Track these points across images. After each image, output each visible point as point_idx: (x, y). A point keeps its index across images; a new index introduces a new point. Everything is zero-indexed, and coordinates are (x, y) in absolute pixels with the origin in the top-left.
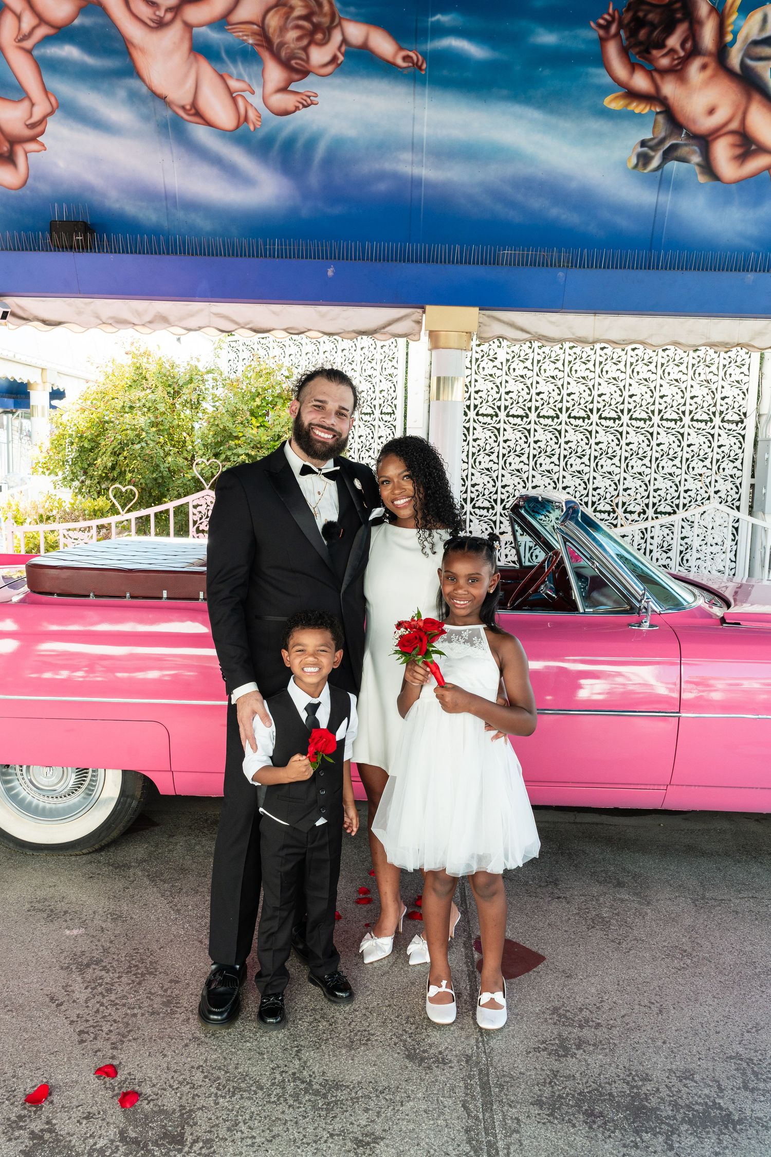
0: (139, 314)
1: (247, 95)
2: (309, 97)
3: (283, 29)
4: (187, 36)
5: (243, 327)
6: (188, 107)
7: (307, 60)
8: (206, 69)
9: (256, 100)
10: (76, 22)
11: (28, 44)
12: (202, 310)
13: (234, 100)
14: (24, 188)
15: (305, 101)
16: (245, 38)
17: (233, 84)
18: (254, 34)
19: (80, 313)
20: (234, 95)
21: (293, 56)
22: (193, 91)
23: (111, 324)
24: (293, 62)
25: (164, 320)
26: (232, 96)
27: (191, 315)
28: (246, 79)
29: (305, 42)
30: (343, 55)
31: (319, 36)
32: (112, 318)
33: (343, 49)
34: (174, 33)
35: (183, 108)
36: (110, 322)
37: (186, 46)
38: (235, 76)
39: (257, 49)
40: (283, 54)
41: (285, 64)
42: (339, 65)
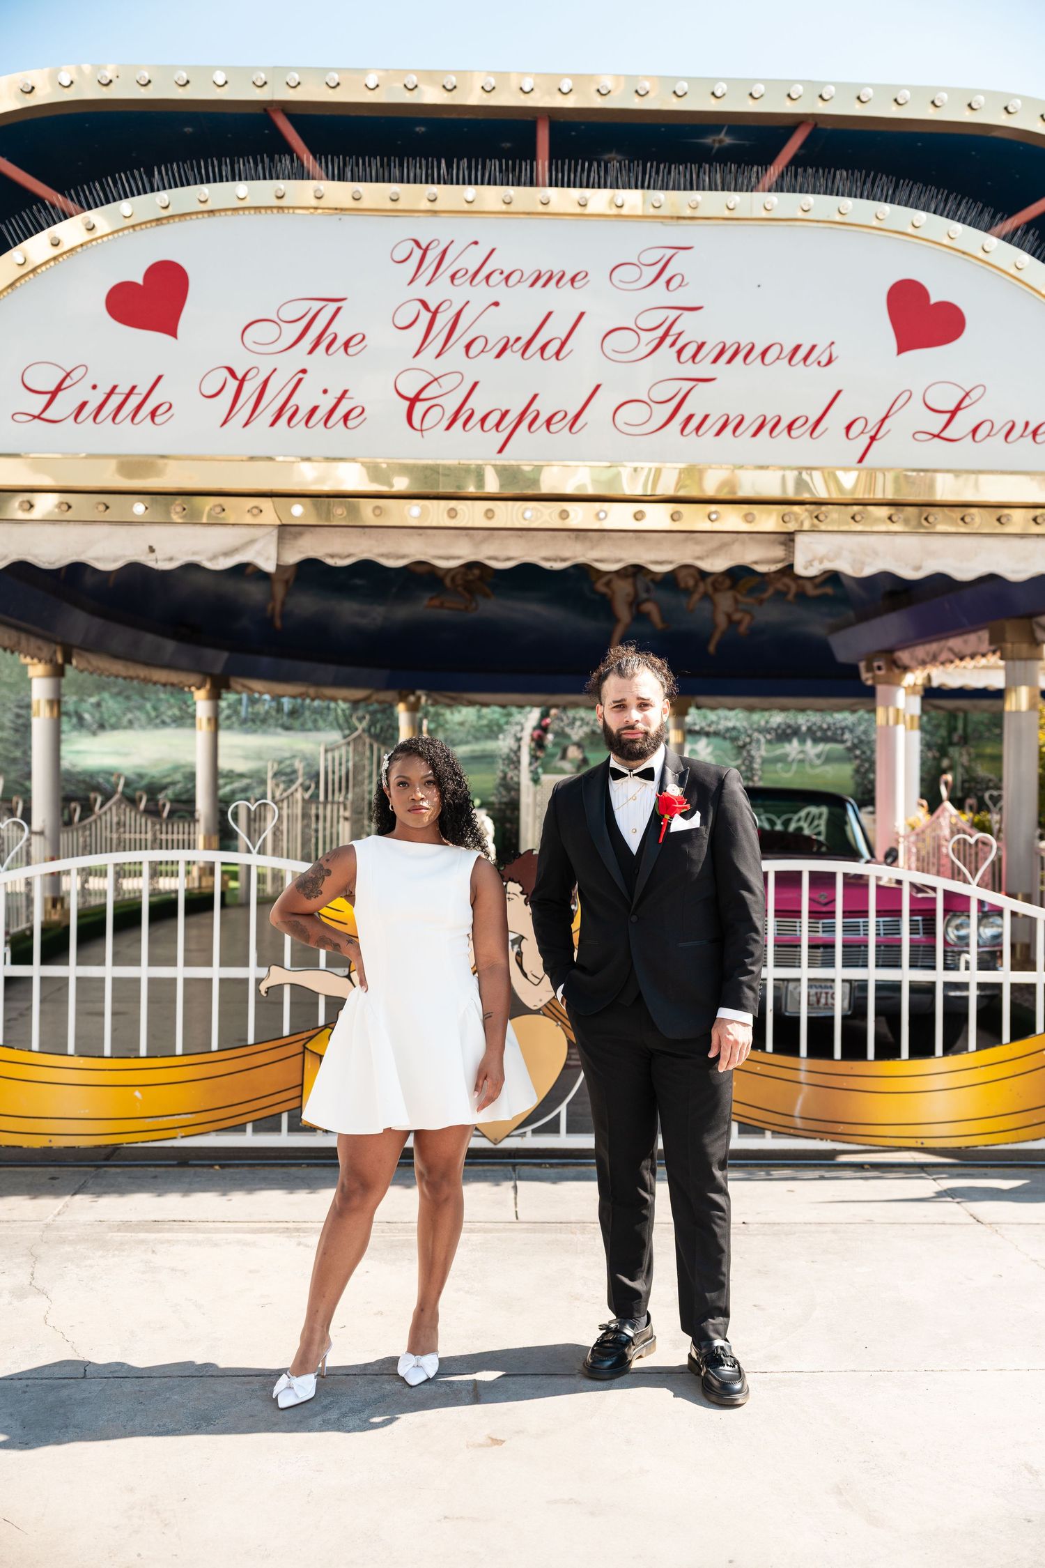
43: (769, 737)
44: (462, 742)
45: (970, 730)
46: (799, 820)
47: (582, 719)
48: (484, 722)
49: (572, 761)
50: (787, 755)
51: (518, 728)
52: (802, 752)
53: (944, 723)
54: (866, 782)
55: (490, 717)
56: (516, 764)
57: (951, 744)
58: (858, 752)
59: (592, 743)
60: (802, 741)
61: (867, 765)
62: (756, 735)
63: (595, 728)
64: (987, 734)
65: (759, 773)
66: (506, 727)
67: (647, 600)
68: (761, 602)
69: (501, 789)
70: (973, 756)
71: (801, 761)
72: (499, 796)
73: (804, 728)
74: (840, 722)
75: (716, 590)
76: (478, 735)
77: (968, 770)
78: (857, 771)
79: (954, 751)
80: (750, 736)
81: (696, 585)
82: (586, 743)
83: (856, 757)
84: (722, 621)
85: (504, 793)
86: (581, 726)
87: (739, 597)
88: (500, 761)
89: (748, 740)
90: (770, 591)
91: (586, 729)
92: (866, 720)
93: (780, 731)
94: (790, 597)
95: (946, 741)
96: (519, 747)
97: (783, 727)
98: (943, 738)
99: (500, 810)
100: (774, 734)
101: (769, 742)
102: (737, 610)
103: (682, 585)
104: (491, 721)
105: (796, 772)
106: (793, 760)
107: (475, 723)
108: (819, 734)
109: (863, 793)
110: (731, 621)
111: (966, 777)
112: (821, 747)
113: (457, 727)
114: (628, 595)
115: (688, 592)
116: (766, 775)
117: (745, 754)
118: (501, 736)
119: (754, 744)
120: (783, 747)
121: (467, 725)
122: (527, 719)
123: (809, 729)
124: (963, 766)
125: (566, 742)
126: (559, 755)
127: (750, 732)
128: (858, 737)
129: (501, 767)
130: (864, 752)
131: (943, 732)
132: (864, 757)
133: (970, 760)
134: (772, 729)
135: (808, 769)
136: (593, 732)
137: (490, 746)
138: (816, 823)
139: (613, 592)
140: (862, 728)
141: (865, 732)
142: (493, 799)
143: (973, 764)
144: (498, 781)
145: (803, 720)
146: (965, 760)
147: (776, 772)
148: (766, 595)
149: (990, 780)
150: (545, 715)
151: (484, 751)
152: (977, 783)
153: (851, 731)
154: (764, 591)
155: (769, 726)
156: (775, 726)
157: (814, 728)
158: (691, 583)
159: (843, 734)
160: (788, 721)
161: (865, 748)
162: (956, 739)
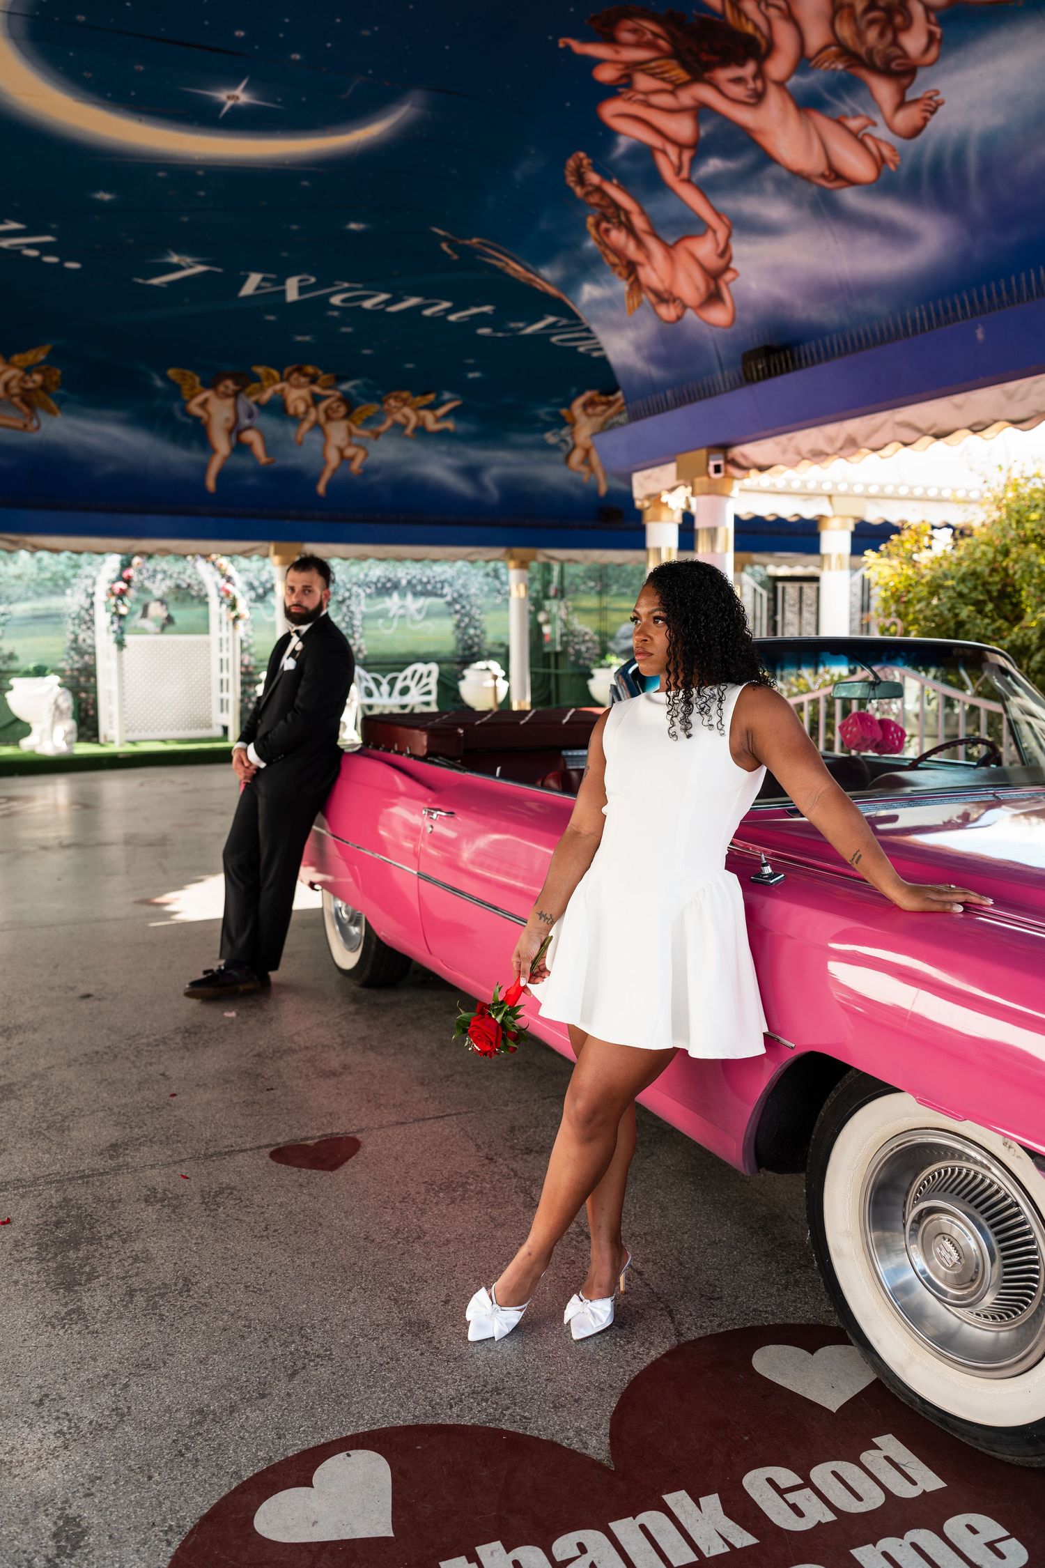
0: (831, 440)
1: (870, 129)
2: (930, 98)
3: (860, 34)
4: (786, 95)
5: (925, 435)
6: (827, 173)
7: (905, 55)
8: (820, 120)
9: (882, 132)
10: (702, 133)
11: (685, 173)
12: (885, 422)
13: (862, 142)
14: (735, 324)
15: (930, 105)
16: (833, 66)
17: (853, 124)
18: (838, 56)
20: (860, 136)
21: (888, 60)
22: (822, 152)
23: (809, 459)
24: (893, 65)
25: (852, 444)
26: (858, 138)
27: (875, 431)
28: (861, 111)
29: (889, 36)
30: (937, 25)
31: (898, 20)
32: (810, 451)
33: (933, 18)
34: (774, 98)
35: (823, 176)
36: (808, 456)
37: (791, 107)
38: (850, 114)
39: (852, 71)
40: (878, 62)
41: (886, 72)
42: (940, 41)
43: (368, 591)
44: (19, 600)
45: (566, 583)
46: (405, 679)
47: (164, 572)
48: (48, 575)
49: (154, 620)
50: (387, 611)
51: (89, 582)
52: (403, 607)
53: (539, 576)
54: (466, 637)
55: (54, 569)
56: (89, 624)
57: (547, 597)
58: (458, 607)
59: (176, 599)
60: (403, 595)
61: (466, 620)
62: (355, 589)
63: (179, 582)
64: (582, 587)
65: (360, 630)
66: (73, 581)
67: (249, 428)
68: (377, 435)
69: (72, 653)
70: (571, 609)
71: (402, 617)
72: (70, 661)
73: (404, 582)
74: (439, 575)
75: (329, 418)
76: (40, 590)
77: (566, 623)
78: (458, 626)
79: (547, 604)
80: (349, 590)
81: (307, 412)
82: (170, 599)
83: (456, 612)
84: (333, 457)
85: (76, 658)
86: (163, 579)
87: (354, 429)
88: (70, 621)
89: (347, 594)
90: (389, 423)
91: (170, 583)
92: (465, 574)
93: (379, 585)
94: (409, 431)
95: (541, 595)
96: (92, 604)
97: (383, 580)
98: (538, 592)
99: (72, 677)
100: (373, 587)
101: (369, 596)
102: (350, 444)
103: (291, 410)
104: (55, 573)
105: (397, 629)
106: (394, 616)
107: (35, 576)
108: (419, 588)
109: (464, 649)
110: (343, 458)
111: (564, 631)
112: (423, 602)
113: (13, 581)
114: (227, 420)
115: (297, 420)
116: (368, 632)
117: (344, 609)
118: (68, 592)
119: (353, 598)
120: (384, 602)
121: (25, 578)
122: (99, 571)
123: (409, 582)
124: (561, 619)
125: (146, 598)
126: (140, 613)
127: (349, 586)
128: (458, 592)
129: (71, 628)
130: (463, 607)
131: (537, 585)
132: (463, 611)
133: (568, 614)
134: (371, 582)
135: (409, 625)
136: (178, 587)
137: (55, 603)
138: (424, 681)
139: (210, 415)
140: (461, 581)
141: (464, 586)
142: (62, 665)
143: (570, 617)
144: (68, 644)
145: (404, 572)
146: (563, 613)
147: (377, 628)
148: (383, 428)
149: (586, 633)
150: (126, 565)
151: (48, 609)
152: (575, 636)
153: (451, 585)
154: (382, 422)
155: (368, 579)
156: (374, 579)
157: (414, 581)
158: (301, 408)
159: (442, 588)
160: (387, 574)
161: (464, 603)
162: (552, 592)
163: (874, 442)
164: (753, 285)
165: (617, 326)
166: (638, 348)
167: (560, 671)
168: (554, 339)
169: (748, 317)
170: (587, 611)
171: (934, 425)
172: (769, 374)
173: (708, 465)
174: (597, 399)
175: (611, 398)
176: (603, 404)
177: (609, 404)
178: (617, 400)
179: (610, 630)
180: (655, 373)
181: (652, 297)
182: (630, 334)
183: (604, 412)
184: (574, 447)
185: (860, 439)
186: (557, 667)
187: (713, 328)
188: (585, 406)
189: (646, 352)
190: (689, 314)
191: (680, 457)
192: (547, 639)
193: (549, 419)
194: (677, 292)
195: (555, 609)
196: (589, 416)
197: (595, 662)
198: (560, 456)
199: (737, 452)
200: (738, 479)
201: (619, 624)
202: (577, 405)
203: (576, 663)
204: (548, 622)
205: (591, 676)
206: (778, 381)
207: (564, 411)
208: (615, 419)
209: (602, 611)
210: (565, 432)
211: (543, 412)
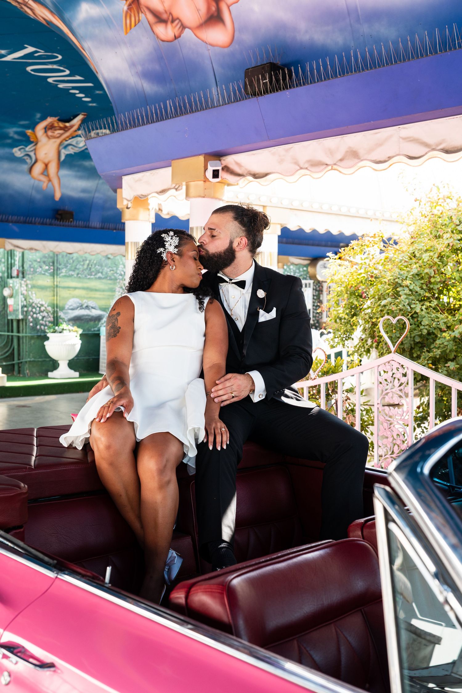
0: (331, 152)
5: (434, 149)
14: (233, 44)
19: (281, 161)
23: (307, 168)
25: (354, 154)
27: (379, 145)
32: (308, 161)
36: (306, 166)
45: (26, 266)
64: (39, 270)
70: (30, 286)
77: (26, 297)
79: (10, 281)
95: (6, 275)
111: (25, 303)
124: (22, 294)
131: (2, 267)
133: (27, 290)
143: (29, 293)
146: (23, 289)
149: (42, 305)
152: (34, 307)
162: (14, 273)
163: (378, 155)
164: (256, 8)
165: (112, 44)
166: (133, 64)
167: (21, 335)
168: (29, 69)
169: (247, 38)
170: (43, 288)
171: (443, 141)
172: (275, 87)
173: (206, 169)
174: (56, 125)
175: (67, 124)
176: (61, 129)
177: (65, 129)
178: (72, 127)
179: (60, 304)
180: (148, 87)
181: (150, 17)
182: (125, 52)
183: (61, 135)
184: (36, 161)
185: (361, 152)
186: (18, 332)
187: (210, 47)
188: (46, 129)
189: (140, 68)
190: (187, 33)
191: (175, 163)
192: (10, 309)
193: (16, 137)
194: (175, 14)
195: (17, 286)
196: (49, 137)
197: (49, 328)
198: (26, 167)
199: (230, 160)
200: (229, 185)
201: (67, 299)
202: (40, 128)
203: (34, 328)
204: (11, 296)
205: (47, 339)
206: (287, 94)
207: (29, 132)
208: (69, 142)
209: (55, 288)
210: (29, 148)
211: (12, 131)
